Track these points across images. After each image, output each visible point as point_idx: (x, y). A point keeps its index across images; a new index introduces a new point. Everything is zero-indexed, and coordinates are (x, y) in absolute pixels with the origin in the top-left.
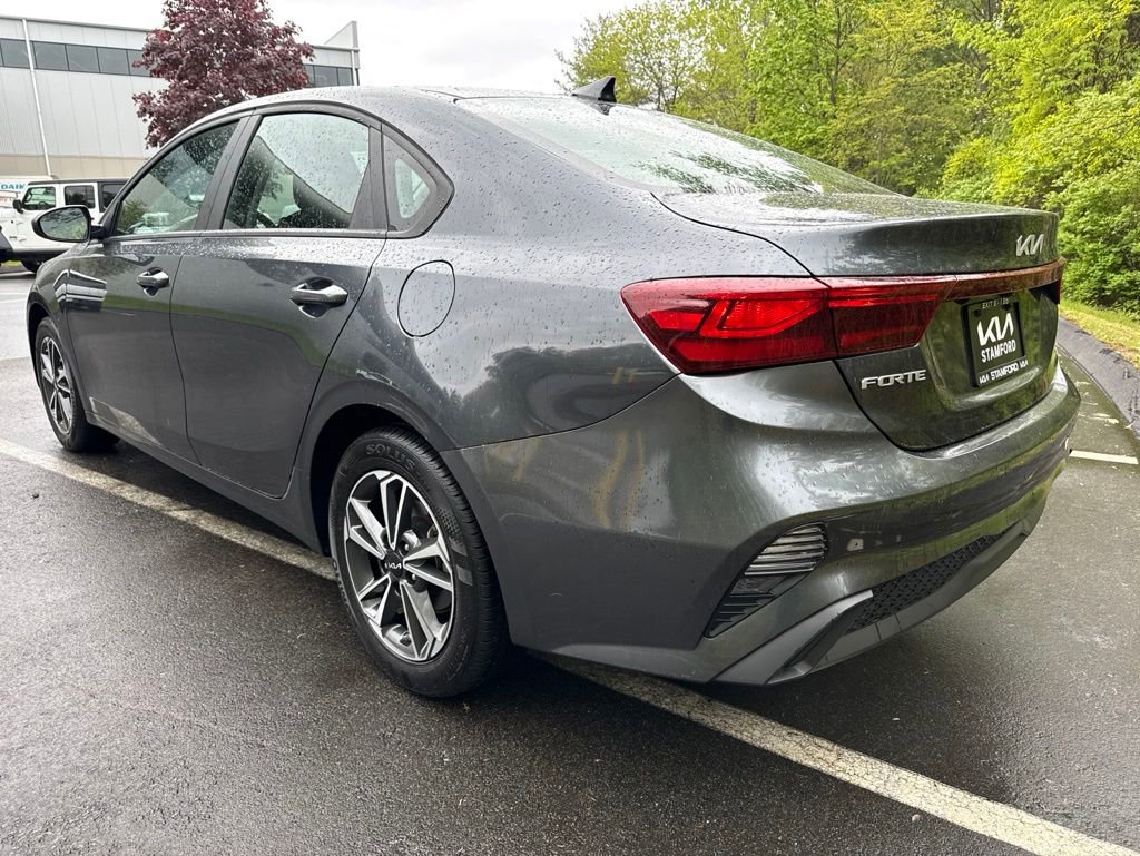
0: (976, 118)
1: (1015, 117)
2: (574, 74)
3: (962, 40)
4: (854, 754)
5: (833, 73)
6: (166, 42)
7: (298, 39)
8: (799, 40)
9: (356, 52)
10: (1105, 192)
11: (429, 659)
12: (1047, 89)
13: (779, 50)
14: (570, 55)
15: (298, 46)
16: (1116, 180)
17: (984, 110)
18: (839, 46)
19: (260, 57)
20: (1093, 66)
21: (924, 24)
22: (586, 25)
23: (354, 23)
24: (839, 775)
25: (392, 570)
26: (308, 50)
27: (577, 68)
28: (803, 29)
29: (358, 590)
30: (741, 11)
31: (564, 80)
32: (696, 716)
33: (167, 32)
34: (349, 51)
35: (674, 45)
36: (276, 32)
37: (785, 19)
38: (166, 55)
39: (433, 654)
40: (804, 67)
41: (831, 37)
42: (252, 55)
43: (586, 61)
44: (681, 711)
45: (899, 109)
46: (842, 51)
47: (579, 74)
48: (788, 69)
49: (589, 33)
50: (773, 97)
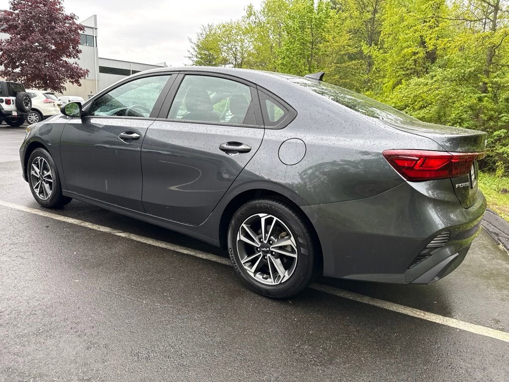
0: (365, 82)
1: (384, 84)
2: (196, 49)
3: (365, 52)
4: (429, 313)
5: (310, 59)
6: (10, 17)
7: (78, 22)
8: (297, 44)
9: (96, 29)
10: (423, 117)
11: (281, 283)
12: (397, 75)
13: (289, 48)
14: (195, 40)
15: (78, 25)
16: (427, 113)
17: (369, 80)
18: (312, 49)
19: (59, 29)
20: (414, 67)
21: (347, 43)
22: (202, 28)
23: (95, 16)
24: (428, 319)
25: (263, 251)
26: (82, 28)
27: (198, 46)
28: (299, 40)
29: (242, 260)
30: (270, 29)
31: (192, 51)
32: (371, 303)
33: (11, 12)
34: (93, 28)
35: (242, 41)
36: (67, 18)
37: (291, 35)
38: (11, 23)
39: (282, 282)
40: (298, 56)
41: (308, 45)
42: (55, 27)
43: (202, 43)
44: (366, 302)
45: (337, 77)
46: (314, 51)
47: (199, 49)
48: (292, 56)
49: (204, 31)
50: (285, 67)
